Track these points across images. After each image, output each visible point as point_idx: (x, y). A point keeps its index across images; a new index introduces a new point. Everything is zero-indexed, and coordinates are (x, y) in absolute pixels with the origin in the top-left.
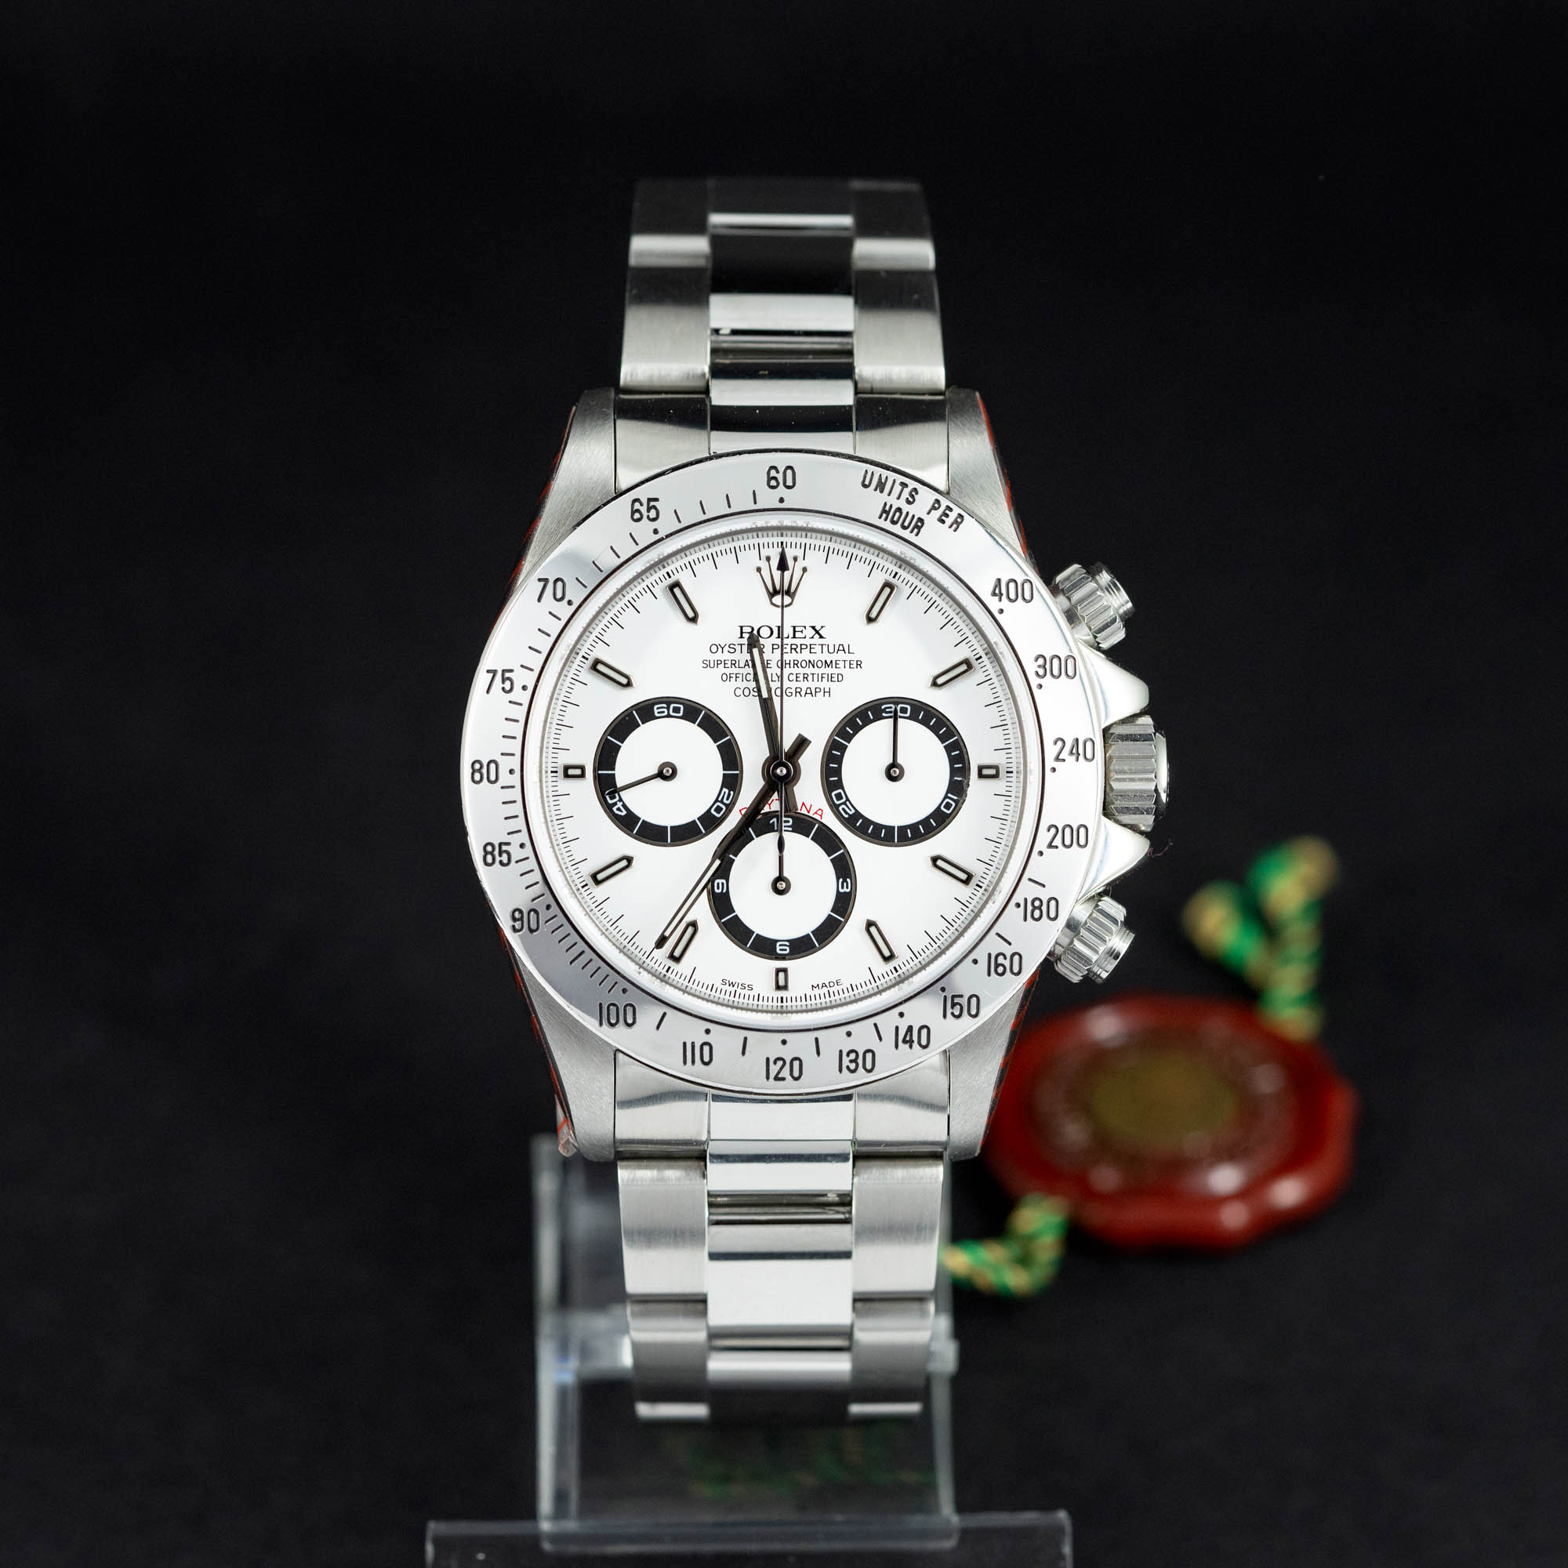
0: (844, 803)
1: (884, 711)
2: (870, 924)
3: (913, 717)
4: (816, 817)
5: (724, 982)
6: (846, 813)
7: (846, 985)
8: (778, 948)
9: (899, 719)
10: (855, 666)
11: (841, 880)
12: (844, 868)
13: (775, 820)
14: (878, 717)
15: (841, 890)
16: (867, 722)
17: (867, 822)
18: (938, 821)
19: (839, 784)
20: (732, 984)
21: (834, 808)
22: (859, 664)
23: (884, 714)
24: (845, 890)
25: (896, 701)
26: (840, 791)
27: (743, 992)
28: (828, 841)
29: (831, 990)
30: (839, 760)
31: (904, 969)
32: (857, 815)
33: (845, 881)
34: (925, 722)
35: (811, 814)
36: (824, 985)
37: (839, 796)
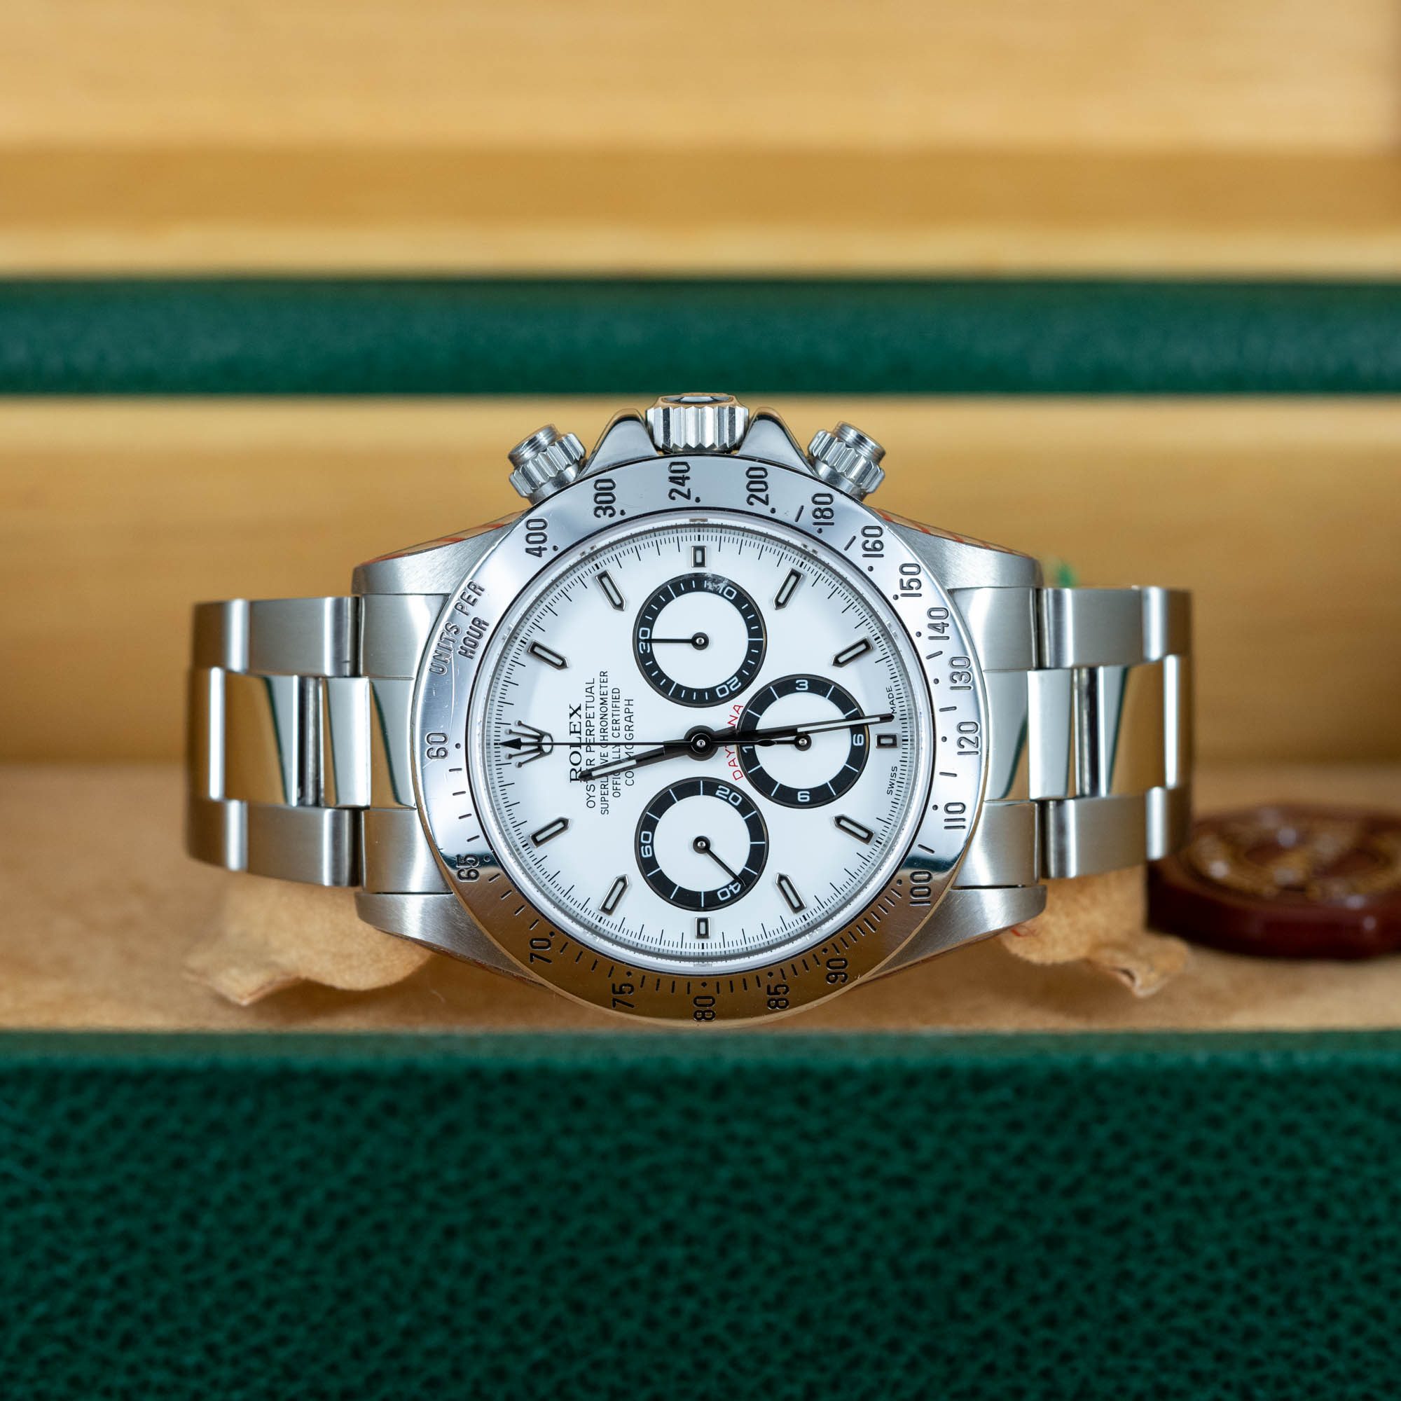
0: (728, 686)
1: (645, 651)
2: (837, 663)
3: (651, 625)
4: (741, 711)
5: (889, 793)
6: (737, 684)
7: (891, 683)
8: (859, 744)
9: (653, 637)
10: (605, 678)
11: (797, 688)
12: (786, 686)
13: (744, 748)
14: (651, 656)
15: (807, 688)
16: (655, 666)
17: (745, 665)
18: (742, 601)
19: (712, 691)
20: (892, 785)
21: (733, 695)
22: (604, 674)
23: (648, 651)
24: (806, 685)
25: (636, 641)
26: (717, 690)
27: (898, 776)
28: (763, 701)
29: (896, 696)
30: (690, 691)
31: (877, 631)
32: (739, 674)
33: (798, 685)
34: (655, 615)
35: (739, 716)
36: (891, 703)
37: (723, 691)
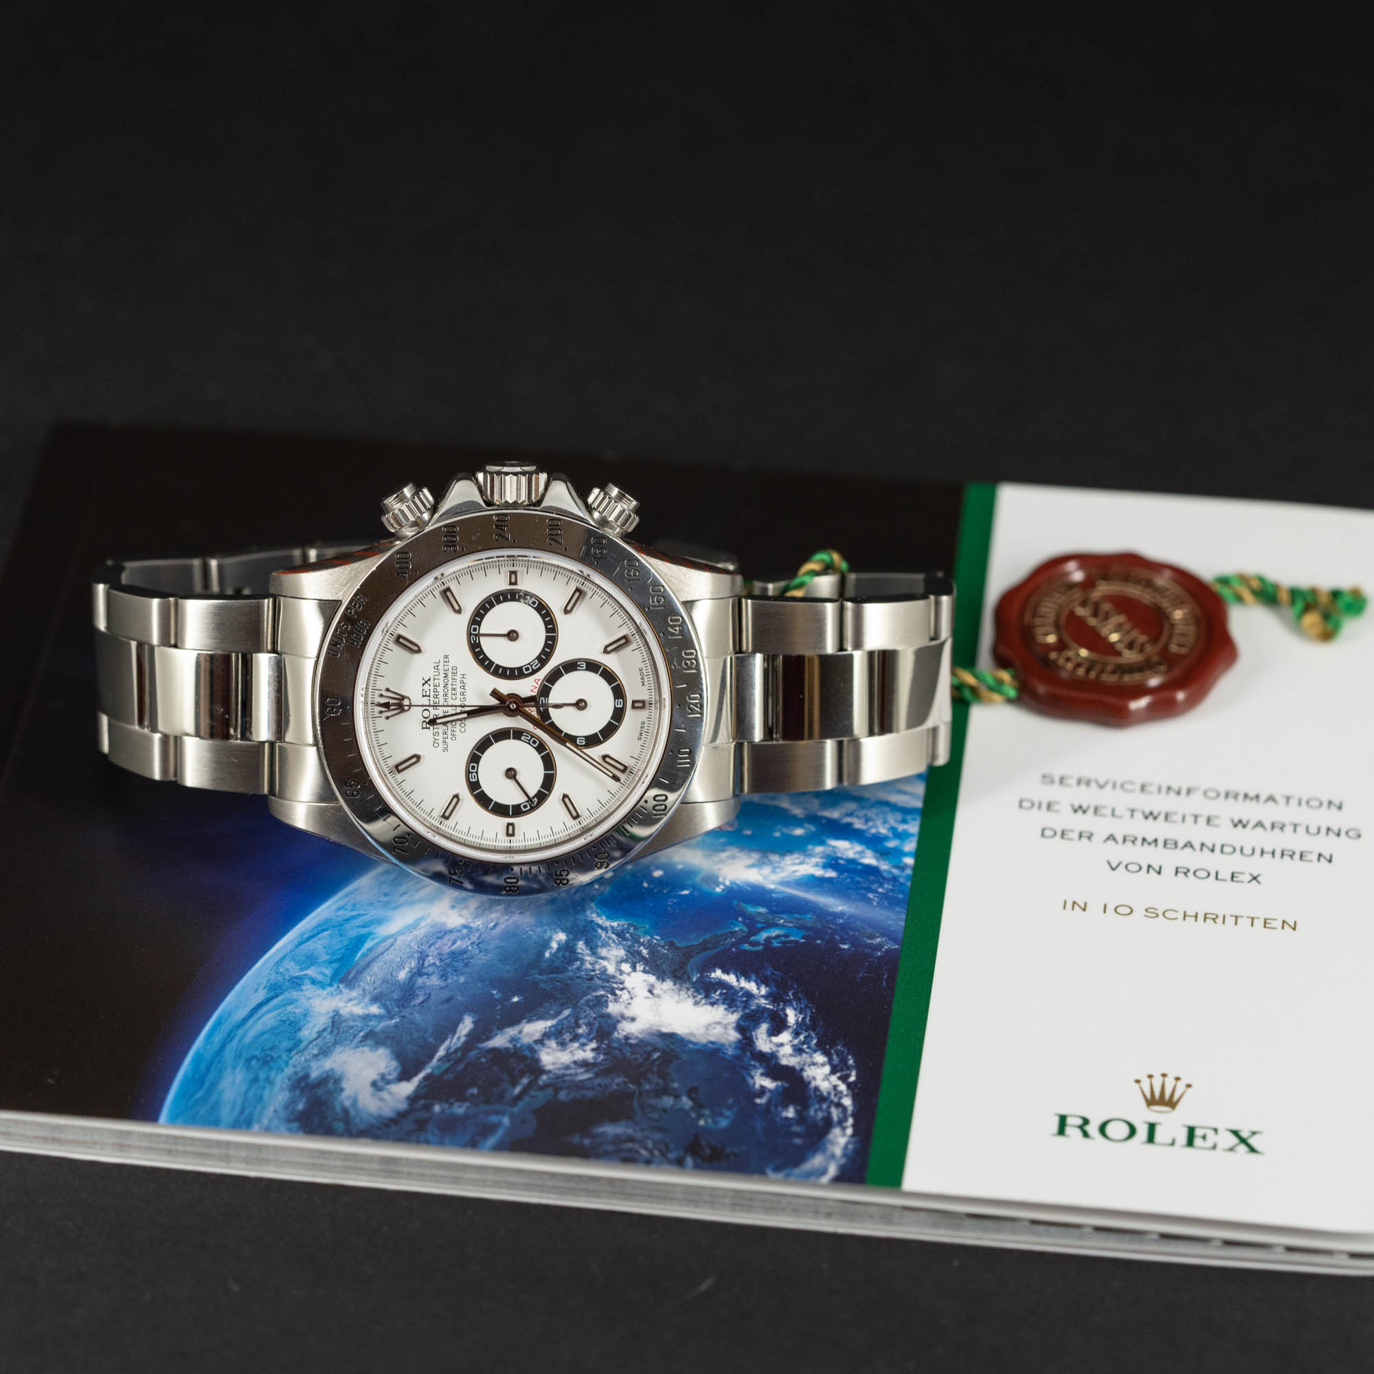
0: (531, 666)
1: (475, 642)
2: (606, 651)
3: (479, 624)
4: (539, 683)
5: (639, 739)
6: (537, 665)
7: (642, 665)
8: (619, 706)
9: (481, 632)
10: (447, 660)
11: (579, 668)
12: (571, 666)
13: (541, 708)
14: (479, 645)
15: (585, 668)
16: (482, 652)
17: (543, 652)
18: (542, 609)
19: (520, 669)
20: (641, 734)
21: (534, 672)
22: (446, 657)
23: (477, 641)
24: (584, 665)
25: (469, 634)
26: (524, 668)
27: (646, 727)
28: (554, 676)
29: (645, 674)
30: (505, 669)
31: (633, 630)
32: (539, 658)
33: (579, 666)
34: (482, 617)
35: (538, 686)
36: (642, 678)
37: (527, 669)
